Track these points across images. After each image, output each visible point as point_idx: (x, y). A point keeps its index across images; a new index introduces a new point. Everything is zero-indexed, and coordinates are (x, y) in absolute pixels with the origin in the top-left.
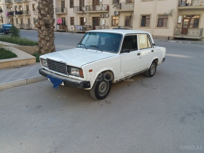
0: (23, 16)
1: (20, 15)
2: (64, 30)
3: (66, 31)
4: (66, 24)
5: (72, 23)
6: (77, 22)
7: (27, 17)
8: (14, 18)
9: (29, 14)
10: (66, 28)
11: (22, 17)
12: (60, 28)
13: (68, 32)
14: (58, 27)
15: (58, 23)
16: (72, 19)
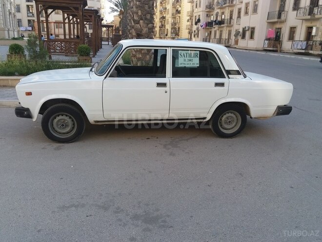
0: (223, 27)
1: (220, 26)
2: (274, 49)
3: (279, 51)
4: (281, 39)
5: (291, 37)
6: (300, 35)
7: (228, 29)
8: (213, 31)
9: (232, 24)
10: (278, 45)
11: (221, 29)
12: (269, 45)
13: (281, 52)
14: (267, 43)
15: (268, 37)
16: (293, 30)
